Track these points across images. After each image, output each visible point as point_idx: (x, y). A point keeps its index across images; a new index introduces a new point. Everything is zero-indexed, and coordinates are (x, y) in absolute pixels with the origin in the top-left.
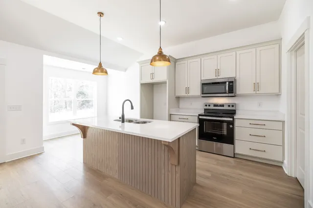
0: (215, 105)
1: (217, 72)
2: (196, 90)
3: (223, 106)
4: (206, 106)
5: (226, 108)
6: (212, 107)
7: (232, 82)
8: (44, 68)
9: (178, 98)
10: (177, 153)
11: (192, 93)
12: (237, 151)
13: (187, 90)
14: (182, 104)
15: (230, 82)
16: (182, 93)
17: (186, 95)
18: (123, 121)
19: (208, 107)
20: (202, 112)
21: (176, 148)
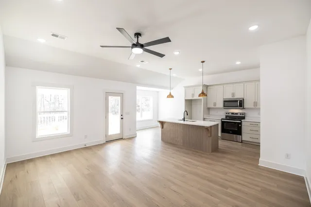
0: (232, 114)
1: (233, 94)
3: (237, 114)
4: (227, 114)
5: (239, 115)
6: (230, 115)
7: (241, 101)
8: (137, 91)
9: (209, 109)
10: (210, 130)
11: (217, 106)
12: (243, 139)
13: (215, 104)
14: (212, 112)
15: (240, 101)
16: (211, 106)
17: (214, 107)
18: (184, 121)
20: (224, 117)
21: (209, 129)
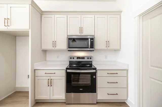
0: (78, 58)
1: (81, 29)
2: (63, 44)
4: (71, 58)
5: (86, 60)
6: (75, 60)
9: (45, 51)
11: (59, 47)
13: (54, 44)
14: (50, 57)
15: (92, 39)
16: (49, 46)
17: (53, 48)
19: (72, 60)
